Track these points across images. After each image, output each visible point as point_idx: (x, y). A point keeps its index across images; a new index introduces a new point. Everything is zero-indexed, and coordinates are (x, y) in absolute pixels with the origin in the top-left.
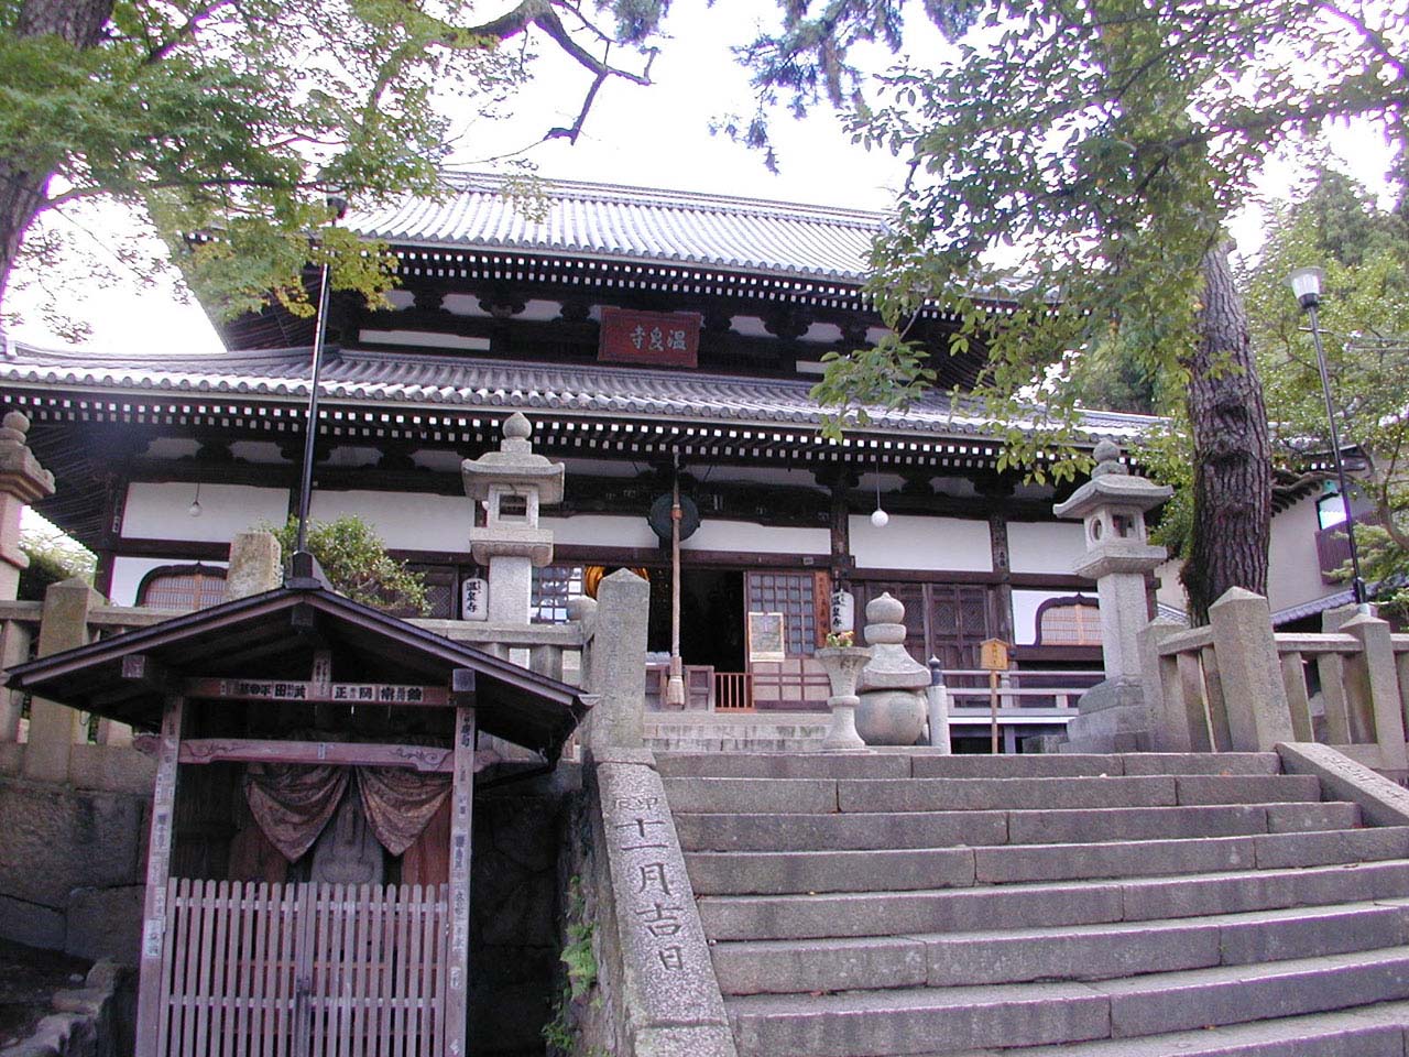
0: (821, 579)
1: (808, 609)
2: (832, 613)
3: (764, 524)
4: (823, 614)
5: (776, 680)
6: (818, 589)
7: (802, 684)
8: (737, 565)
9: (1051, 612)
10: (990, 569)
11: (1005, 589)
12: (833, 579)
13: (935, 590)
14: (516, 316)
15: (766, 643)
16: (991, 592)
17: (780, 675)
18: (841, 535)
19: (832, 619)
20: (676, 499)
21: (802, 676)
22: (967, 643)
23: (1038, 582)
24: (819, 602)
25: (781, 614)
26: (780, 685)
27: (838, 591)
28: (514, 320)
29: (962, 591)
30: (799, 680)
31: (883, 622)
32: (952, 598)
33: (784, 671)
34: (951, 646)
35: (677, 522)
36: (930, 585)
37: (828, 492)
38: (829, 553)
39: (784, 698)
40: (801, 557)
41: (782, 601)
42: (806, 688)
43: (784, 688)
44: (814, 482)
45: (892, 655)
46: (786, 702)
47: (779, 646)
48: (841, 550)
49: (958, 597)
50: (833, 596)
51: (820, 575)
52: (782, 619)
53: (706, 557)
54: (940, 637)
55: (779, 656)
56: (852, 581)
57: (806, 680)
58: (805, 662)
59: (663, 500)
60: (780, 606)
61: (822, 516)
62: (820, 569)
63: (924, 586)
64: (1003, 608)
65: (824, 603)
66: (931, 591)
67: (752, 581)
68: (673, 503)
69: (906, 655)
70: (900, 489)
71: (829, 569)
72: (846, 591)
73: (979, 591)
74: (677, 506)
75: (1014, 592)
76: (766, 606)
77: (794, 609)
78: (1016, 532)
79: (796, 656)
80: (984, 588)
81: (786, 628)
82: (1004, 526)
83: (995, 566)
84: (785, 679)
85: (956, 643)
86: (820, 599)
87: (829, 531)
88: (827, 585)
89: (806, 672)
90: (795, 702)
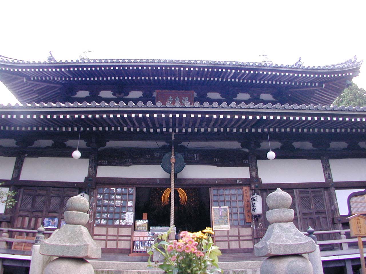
0: (246, 190)
1: (240, 204)
2: (252, 205)
3: (218, 166)
4: (247, 206)
5: (226, 239)
6: (245, 194)
7: (239, 240)
8: (206, 185)
9: (354, 199)
10: (324, 181)
11: (332, 189)
12: (252, 190)
13: (300, 192)
14: (125, 97)
15: (221, 221)
16: (326, 191)
17: (228, 236)
18: (254, 169)
19: (252, 208)
20: (173, 154)
21: (239, 236)
22: (317, 216)
23: (347, 186)
24: (246, 200)
25: (228, 207)
26: (229, 241)
27: (254, 195)
28: (125, 98)
29: (312, 192)
30: (237, 238)
31: (278, 207)
32: (308, 195)
33: (230, 234)
34: (310, 218)
35: (173, 164)
36: (297, 190)
37: (247, 150)
38: (249, 177)
39: (231, 248)
40: (235, 180)
41: (228, 201)
42: (241, 242)
43: (230, 242)
44: (240, 147)
45: (286, 230)
46: (232, 250)
47: (227, 222)
48: (254, 176)
49: (311, 195)
50: (252, 197)
51: (245, 188)
52: (228, 210)
53: (191, 182)
54: (304, 214)
55: (227, 227)
56: (260, 190)
57: (241, 238)
58: (240, 229)
59: (167, 155)
60: (227, 203)
61: (245, 161)
62: (245, 185)
63: (294, 190)
64: (332, 199)
65: (248, 201)
66: (298, 192)
67: (213, 192)
68: (171, 156)
69: (295, 229)
70: (280, 148)
71: (249, 185)
72: (258, 194)
73: (321, 191)
74: (173, 157)
75: (336, 191)
76: (221, 203)
77: (234, 204)
78: (333, 164)
79: (236, 227)
80: (322, 190)
81: (230, 214)
82: (328, 161)
83: (326, 179)
84: (230, 238)
85: (312, 217)
86: (246, 198)
87: (248, 167)
88: (249, 192)
89: (241, 234)
90: (236, 249)
